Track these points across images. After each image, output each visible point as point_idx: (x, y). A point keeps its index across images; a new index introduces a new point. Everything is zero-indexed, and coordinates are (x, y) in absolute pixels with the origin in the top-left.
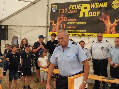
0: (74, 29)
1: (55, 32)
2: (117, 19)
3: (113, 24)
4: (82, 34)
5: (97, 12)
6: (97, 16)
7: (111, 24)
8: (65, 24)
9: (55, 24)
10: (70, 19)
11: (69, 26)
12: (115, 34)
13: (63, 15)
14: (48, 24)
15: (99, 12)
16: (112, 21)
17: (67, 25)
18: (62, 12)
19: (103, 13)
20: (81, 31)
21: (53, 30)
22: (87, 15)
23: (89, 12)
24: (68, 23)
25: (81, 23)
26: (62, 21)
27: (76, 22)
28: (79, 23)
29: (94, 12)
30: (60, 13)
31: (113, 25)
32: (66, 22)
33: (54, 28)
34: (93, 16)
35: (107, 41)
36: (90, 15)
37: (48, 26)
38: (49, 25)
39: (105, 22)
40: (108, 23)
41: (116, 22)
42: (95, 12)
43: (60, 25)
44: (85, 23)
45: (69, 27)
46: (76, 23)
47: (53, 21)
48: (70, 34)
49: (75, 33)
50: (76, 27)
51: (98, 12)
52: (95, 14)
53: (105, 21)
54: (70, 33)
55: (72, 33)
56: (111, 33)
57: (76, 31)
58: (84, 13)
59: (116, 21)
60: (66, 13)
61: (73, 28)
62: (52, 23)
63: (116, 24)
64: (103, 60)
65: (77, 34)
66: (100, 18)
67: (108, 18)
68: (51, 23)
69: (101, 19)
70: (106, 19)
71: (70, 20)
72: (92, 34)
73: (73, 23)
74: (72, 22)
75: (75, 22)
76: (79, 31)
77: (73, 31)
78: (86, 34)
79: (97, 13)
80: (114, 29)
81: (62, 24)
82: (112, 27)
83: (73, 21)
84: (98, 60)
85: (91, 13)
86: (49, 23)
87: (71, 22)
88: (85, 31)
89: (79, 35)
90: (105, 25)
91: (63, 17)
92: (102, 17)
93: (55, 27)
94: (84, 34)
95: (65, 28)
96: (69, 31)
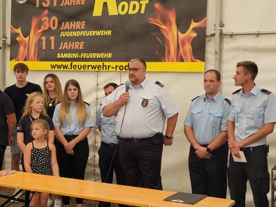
0: (79, 52)
1: (25, 60)
2: (196, 21)
3: (184, 35)
4: (101, 63)
5: (141, 2)
6: (143, 12)
7: (180, 33)
8: (52, 38)
9: (25, 36)
10: (67, 23)
11: (66, 43)
12: (192, 61)
13: (46, 12)
14: (6, 38)
15: (147, 2)
16: (182, 26)
17: (59, 40)
18: (44, 4)
19: (157, 6)
20: (99, 56)
21: (20, 55)
22: (113, 10)
24: (63, 34)
25: (98, 33)
26: (46, 28)
27: (83, 30)
28: (94, 34)
29: (132, 3)
30: (38, 6)
31: (185, 38)
32: (59, 31)
33: (22, 49)
34: (131, 12)
35: (158, 83)
36: (123, 10)
37: (4, 44)
38: (9, 41)
39: (164, 29)
40: (172, 34)
41: (194, 29)
42: (136, 3)
43: (40, 41)
44: (109, 33)
45: (66, 46)
46: (84, 33)
47: (19, 31)
48: (69, 67)
49: (82, 63)
50: (85, 46)
51: (144, 3)
52: (134, 6)
53: (163, 27)
54: (69, 63)
55: (74, 63)
56: (182, 60)
57: (84, 55)
58: (105, 4)
59: (194, 25)
60: (55, 4)
61: (77, 46)
62: (18, 35)
63: (195, 35)
64: (149, 138)
65: (87, 63)
66: (151, 19)
67: (173, 18)
68: (14, 35)
69: (152, 21)
70: (165, 21)
71: (67, 25)
73: (75, 34)
74: (72, 30)
75: (80, 30)
76: (94, 56)
77: (75, 56)
78: (113, 64)
79: (141, 5)
80: (188, 47)
81: (44, 38)
82: (183, 44)
83: (75, 30)
84: (132, 139)
85: (124, 6)
86: (9, 36)
87: (70, 31)
88: (110, 55)
89: (94, 67)
90: (163, 38)
91: (47, 19)
92: (155, 17)
93: (25, 47)
94: (107, 64)
95: (53, 48)
96: (66, 55)
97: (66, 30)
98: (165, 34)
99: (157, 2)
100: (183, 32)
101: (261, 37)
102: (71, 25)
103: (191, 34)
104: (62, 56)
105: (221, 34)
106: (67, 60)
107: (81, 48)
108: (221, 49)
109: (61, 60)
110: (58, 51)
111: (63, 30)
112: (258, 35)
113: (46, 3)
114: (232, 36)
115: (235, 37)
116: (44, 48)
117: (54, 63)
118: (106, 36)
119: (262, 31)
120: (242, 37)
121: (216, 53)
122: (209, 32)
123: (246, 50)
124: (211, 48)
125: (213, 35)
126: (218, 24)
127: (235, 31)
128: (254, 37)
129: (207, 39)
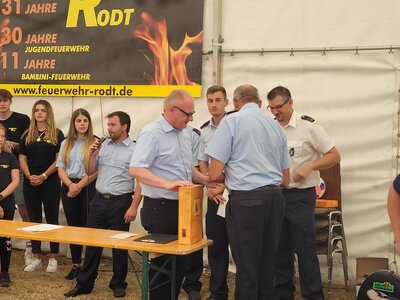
0: (50, 72)
2: (190, 36)
3: (177, 52)
4: (76, 87)
5: (126, 11)
6: (127, 23)
7: (171, 50)
8: (15, 55)
10: (34, 36)
11: (33, 61)
12: (187, 84)
13: (7, 21)
15: (132, 10)
16: (175, 41)
17: (24, 57)
18: (4, 11)
19: (144, 16)
20: (74, 77)
22: (91, 21)
23: (97, 10)
24: (29, 50)
25: (73, 49)
26: (8, 42)
27: (54, 45)
28: (67, 50)
29: (114, 12)
31: (177, 56)
32: (23, 45)
34: (113, 23)
36: (103, 20)
39: (153, 45)
40: (163, 50)
41: (189, 46)
42: (120, 12)
44: (86, 48)
45: (32, 64)
46: (56, 49)
48: (37, 91)
49: (54, 87)
50: (56, 64)
51: (129, 12)
52: (117, 15)
53: (152, 42)
54: (36, 86)
55: (43, 86)
56: (174, 83)
57: (55, 76)
58: (81, 13)
59: (188, 40)
60: (18, 12)
61: (46, 65)
63: (189, 52)
65: (59, 87)
66: (137, 32)
67: (163, 32)
69: (139, 34)
70: (154, 34)
71: (34, 39)
72: (113, 86)
73: (44, 49)
74: (41, 44)
75: (51, 45)
76: (68, 78)
77: (45, 77)
78: (92, 88)
79: (125, 15)
80: (182, 67)
81: (4, 55)
82: (176, 63)
83: (44, 44)
85: (104, 16)
87: (38, 45)
88: (87, 77)
89: (67, 92)
90: (152, 55)
91: (8, 29)
92: (142, 29)
94: (84, 87)
95: (16, 67)
96: (33, 77)
97: (33, 45)
98: (154, 51)
99: (145, 11)
100: (176, 49)
101: (266, 56)
102: (39, 38)
103: (185, 51)
104: (28, 77)
105: (220, 51)
106: (34, 82)
107: (52, 67)
108: (220, 69)
109: (27, 82)
110: (22, 70)
111: (29, 45)
112: (262, 52)
113: (7, 10)
114: (232, 53)
115: (236, 55)
116: (5, 67)
117: (18, 86)
118: (83, 53)
119: (267, 48)
120: (246, 55)
121: (214, 74)
122: (206, 48)
123: (249, 70)
124: (208, 68)
125: (211, 52)
126: (216, 39)
127: (237, 48)
128: (258, 55)
129: (204, 57)
